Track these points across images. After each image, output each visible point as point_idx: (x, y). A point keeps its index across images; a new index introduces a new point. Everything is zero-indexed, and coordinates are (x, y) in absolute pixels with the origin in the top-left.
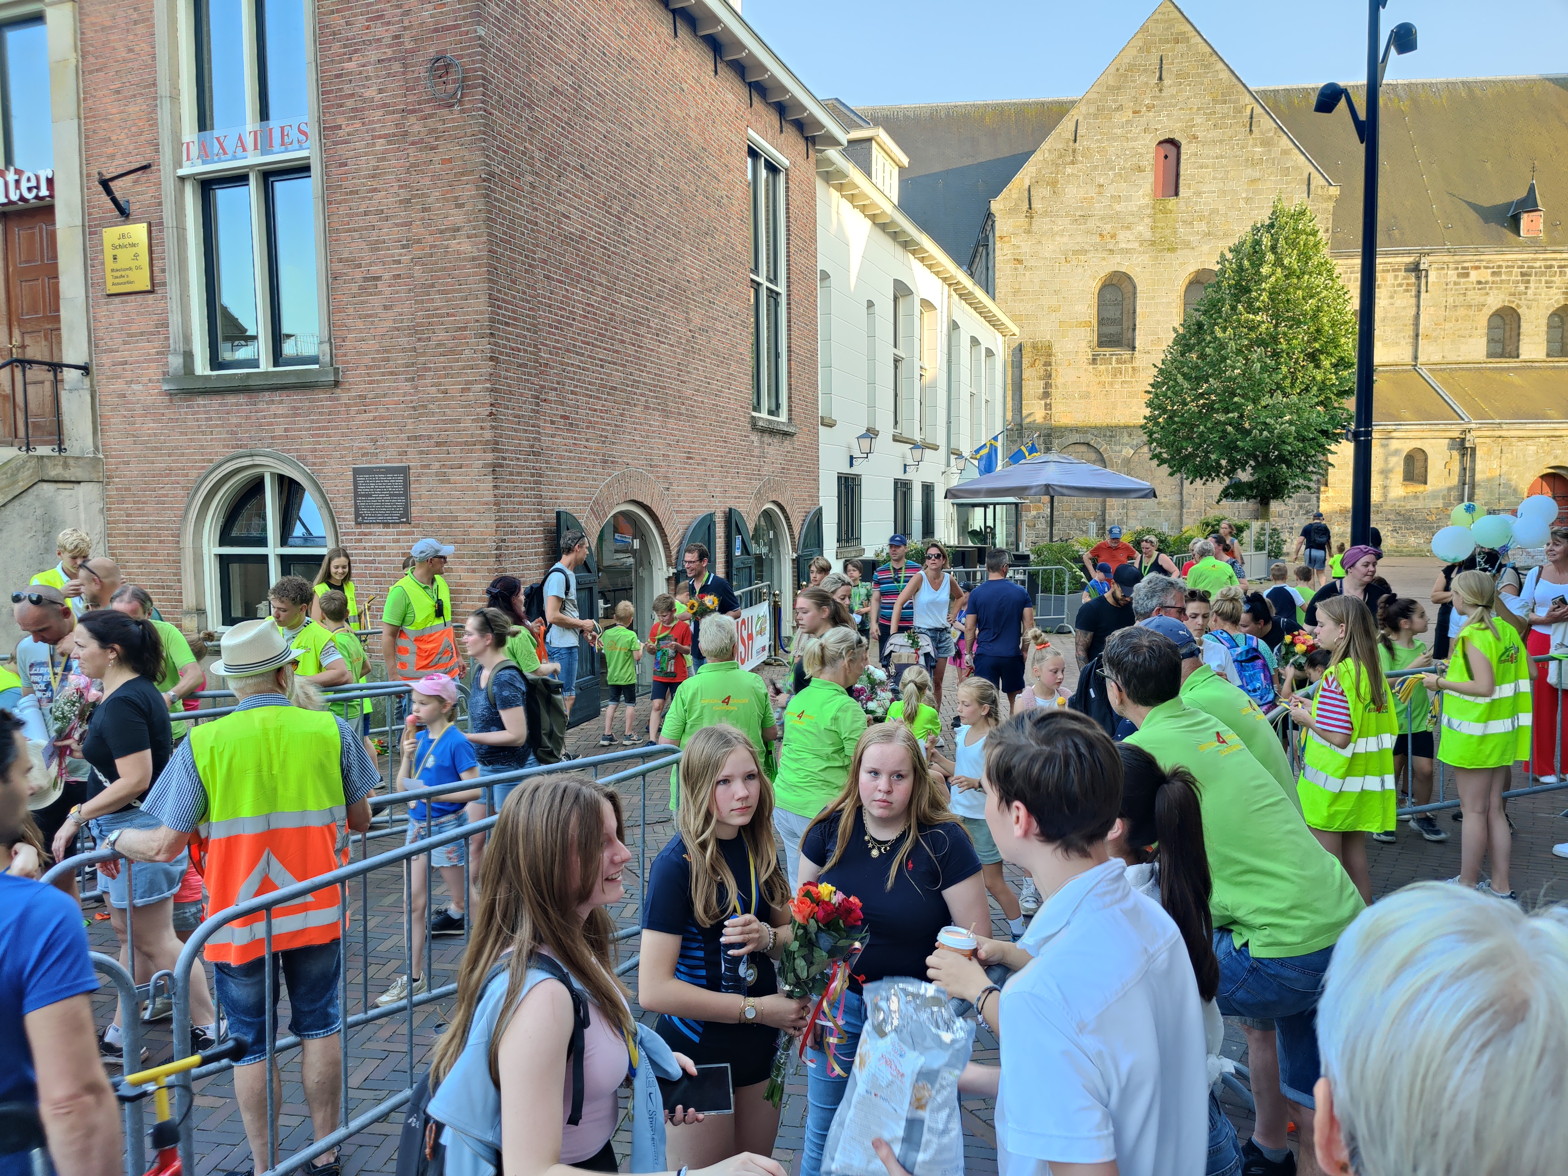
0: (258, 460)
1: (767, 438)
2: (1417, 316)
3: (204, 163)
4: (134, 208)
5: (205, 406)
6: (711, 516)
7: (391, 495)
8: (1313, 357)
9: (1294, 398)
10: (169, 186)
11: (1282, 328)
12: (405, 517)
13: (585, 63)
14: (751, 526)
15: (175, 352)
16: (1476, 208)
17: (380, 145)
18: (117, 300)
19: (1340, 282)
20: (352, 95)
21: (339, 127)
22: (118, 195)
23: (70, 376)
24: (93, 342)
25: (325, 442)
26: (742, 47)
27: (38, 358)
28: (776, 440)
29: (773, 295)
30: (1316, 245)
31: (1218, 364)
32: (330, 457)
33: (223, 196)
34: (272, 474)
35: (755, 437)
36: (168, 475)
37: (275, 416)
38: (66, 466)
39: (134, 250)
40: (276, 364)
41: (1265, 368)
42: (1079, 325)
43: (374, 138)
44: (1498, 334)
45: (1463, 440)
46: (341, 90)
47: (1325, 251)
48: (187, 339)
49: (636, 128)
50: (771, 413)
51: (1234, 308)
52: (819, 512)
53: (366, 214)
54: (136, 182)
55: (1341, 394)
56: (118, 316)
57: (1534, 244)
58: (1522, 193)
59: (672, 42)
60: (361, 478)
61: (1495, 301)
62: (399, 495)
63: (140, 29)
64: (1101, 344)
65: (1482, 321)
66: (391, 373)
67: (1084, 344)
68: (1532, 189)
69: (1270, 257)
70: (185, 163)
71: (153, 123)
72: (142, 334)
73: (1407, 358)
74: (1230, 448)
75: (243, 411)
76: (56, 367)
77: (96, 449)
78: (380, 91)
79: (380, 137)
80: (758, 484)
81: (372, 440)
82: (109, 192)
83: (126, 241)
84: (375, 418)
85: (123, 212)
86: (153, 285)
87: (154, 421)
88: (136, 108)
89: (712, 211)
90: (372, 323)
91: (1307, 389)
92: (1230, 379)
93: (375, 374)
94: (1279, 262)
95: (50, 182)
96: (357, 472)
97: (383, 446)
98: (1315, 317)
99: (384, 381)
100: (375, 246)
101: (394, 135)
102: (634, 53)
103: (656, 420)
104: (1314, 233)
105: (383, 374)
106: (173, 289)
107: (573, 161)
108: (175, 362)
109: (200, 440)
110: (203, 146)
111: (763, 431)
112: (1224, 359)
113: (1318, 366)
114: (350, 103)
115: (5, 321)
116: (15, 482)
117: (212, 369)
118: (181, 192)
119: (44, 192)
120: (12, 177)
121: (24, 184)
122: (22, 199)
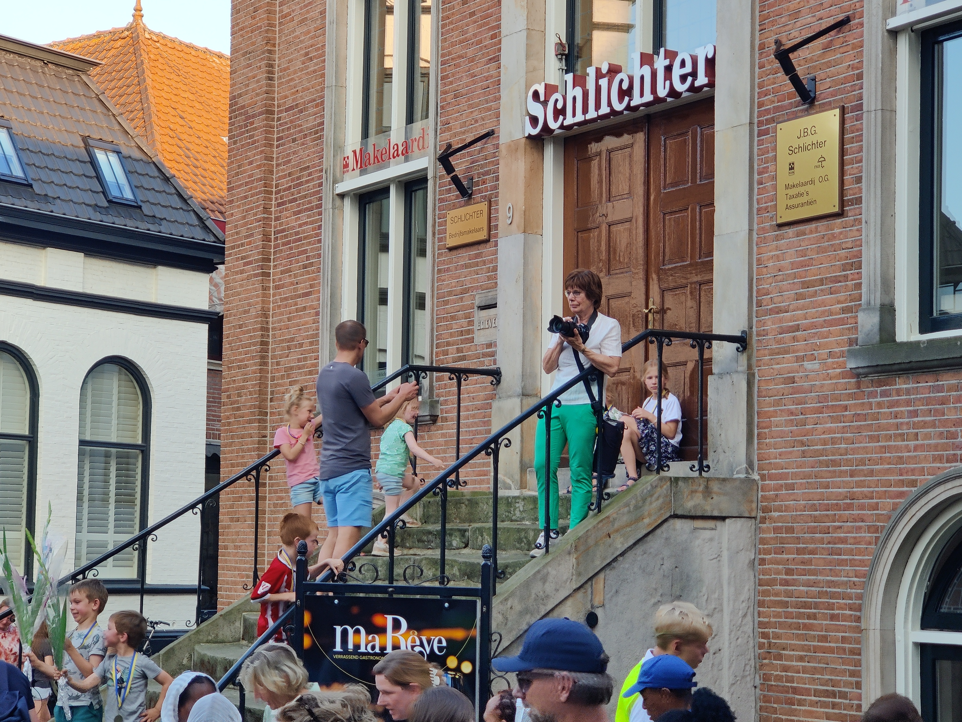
4: (822, 88)
5: (908, 392)
10: (874, 46)
15: (869, 307)
18: (791, 231)
22: (800, 70)
23: (721, 353)
24: (756, 298)
27: (683, 326)
36: (849, 507)
38: (707, 492)
39: (818, 152)
48: (888, 284)
54: (827, 46)
56: (791, 257)
70: (901, 7)
72: (821, 282)
76: (703, 340)
77: (750, 465)
82: (788, 68)
83: (808, 140)
85: (806, 97)
86: (842, 203)
87: (834, 419)
106: (870, 207)
108: (869, 323)
109: (898, 449)
115: (641, 275)
116: (641, 518)
117: (923, 330)
118: (893, 52)
119: (702, 80)
120: (660, 63)
121: (677, 72)
122: (673, 93)
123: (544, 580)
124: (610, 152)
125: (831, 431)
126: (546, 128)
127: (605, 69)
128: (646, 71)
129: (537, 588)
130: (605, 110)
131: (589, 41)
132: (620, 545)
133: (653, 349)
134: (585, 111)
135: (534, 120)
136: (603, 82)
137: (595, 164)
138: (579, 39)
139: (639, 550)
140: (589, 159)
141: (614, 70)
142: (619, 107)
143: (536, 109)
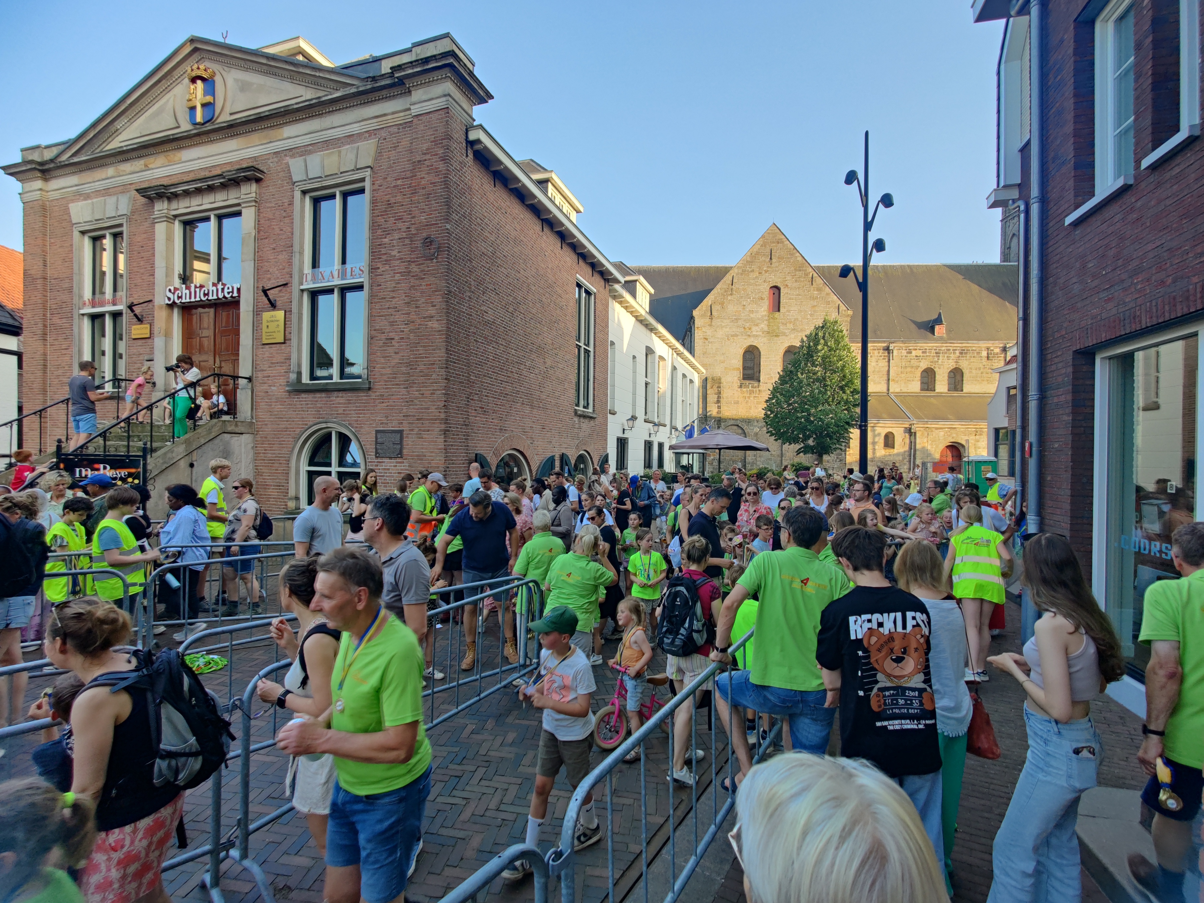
0: (329, 425)
1: (582, 420)
2: (889, 371)
3: (314, 283)
4: (278, 304)
6: (553, 457)
7: (394, 444)
8: (842, 388)
9: (834, 407)
10: (296, 294)
11: (828, 374)
12: (400, 454)
13: (498, 242)
14: (573, 462)
15: (293, 372)
16: (915, 322)
17: (397, 277)
18: (267, 346)
19: (854, 354)
20: (386, 254)
21: (379, 268)
22: (271, 297)
23: (242, 382)
24: (255, 366)
25: (362, 417)
26: (574, 237)
27: (228, 373)
28: (586, 421)
29: (587, 352)
30: (842, 337)
31: (798, 391)
32: (365, 425)
33: (322, 299)
34: (336, 432)
35: (576, 419)
37: (339, 403)
38: (236, 425)
39: (277, 323)
40: (341, 378)
41: (819, 393)
42: (734, 369)
43: (394, 273)
44: (926, 380)
45: (910, 429)
47: (847, 340)
48: (299, 366)
49: (522, 272)
50: (584, 407)
51: (806, 364)
52: (607, 456)
54: (280, 291)
55: (855, 406)
56: (267, 354)
57: (941, 339)
58: (935, 316)
59: (541, 234)
60: (379, 435)
61: (924, 365)
62: (398, 444)
63: (287, 220)
64: (744, 379)
65: (918, 374)
66: (397, 384)
67: (736, 378)
68: (940, 314)
69: (822, 341)
70: (304, 283)
71: (290, 264)
72: (277, 363)
73: (885, 390)
74: (803, 429)
75: (324, 400)
76: (235, 377)
77: (252, 417)
78: (399, 252)
79: (397, 273)
80: (577, 442)
81: (385, 417)
82: (266, 295)
83: (273, 319)
84: (388, 406)
85: (273, 305)
86: (285, 339)
87: (281, 405)
88: (283, 257)
89: (558, 312)
90: (389, 360)
91: (839, 403)
92: (804, 397)
94: (826, 344)
95: (239, 290)
96: (377, 432)
97: (391, 420)
98: (842, 370)
99: (393, 388)
100: (392, 324)
101: (404, 272)
102: (522, 238)
103: (527, 410)
104: (841, 331)
105: (393, 385)
106: (294, 342)
107: (491, 287)
108: (293, 376)
109: (302, 414)
110: (313, 276)
111: (580, 416)
112: (801, 388)
113: (844, 392)
114: (384, 257)
115: (212, 355)
116: (211, 433)
117: (311, 380)
118: (302, 296)
119: (235, 294)
120: (220, 287)
121: (226, 290)
122: (224, 297)
123: (172, 452)
124: (200, 313)
126: (174, 302)
127: (198, 285)
128: (214, 289)
129: (169, 455)
130: (198, 299)
131: (192, 275)
132: (203, 441)
133: (216, 379)
134: (190, 298)
135: (169, 299)
136: (198, 290)
137: (195, 317)
138: (188, 274)
139: (211, 443)
140: (192, 315)
141: (201, 286)
142: (203, 299)
143: (170, 295)
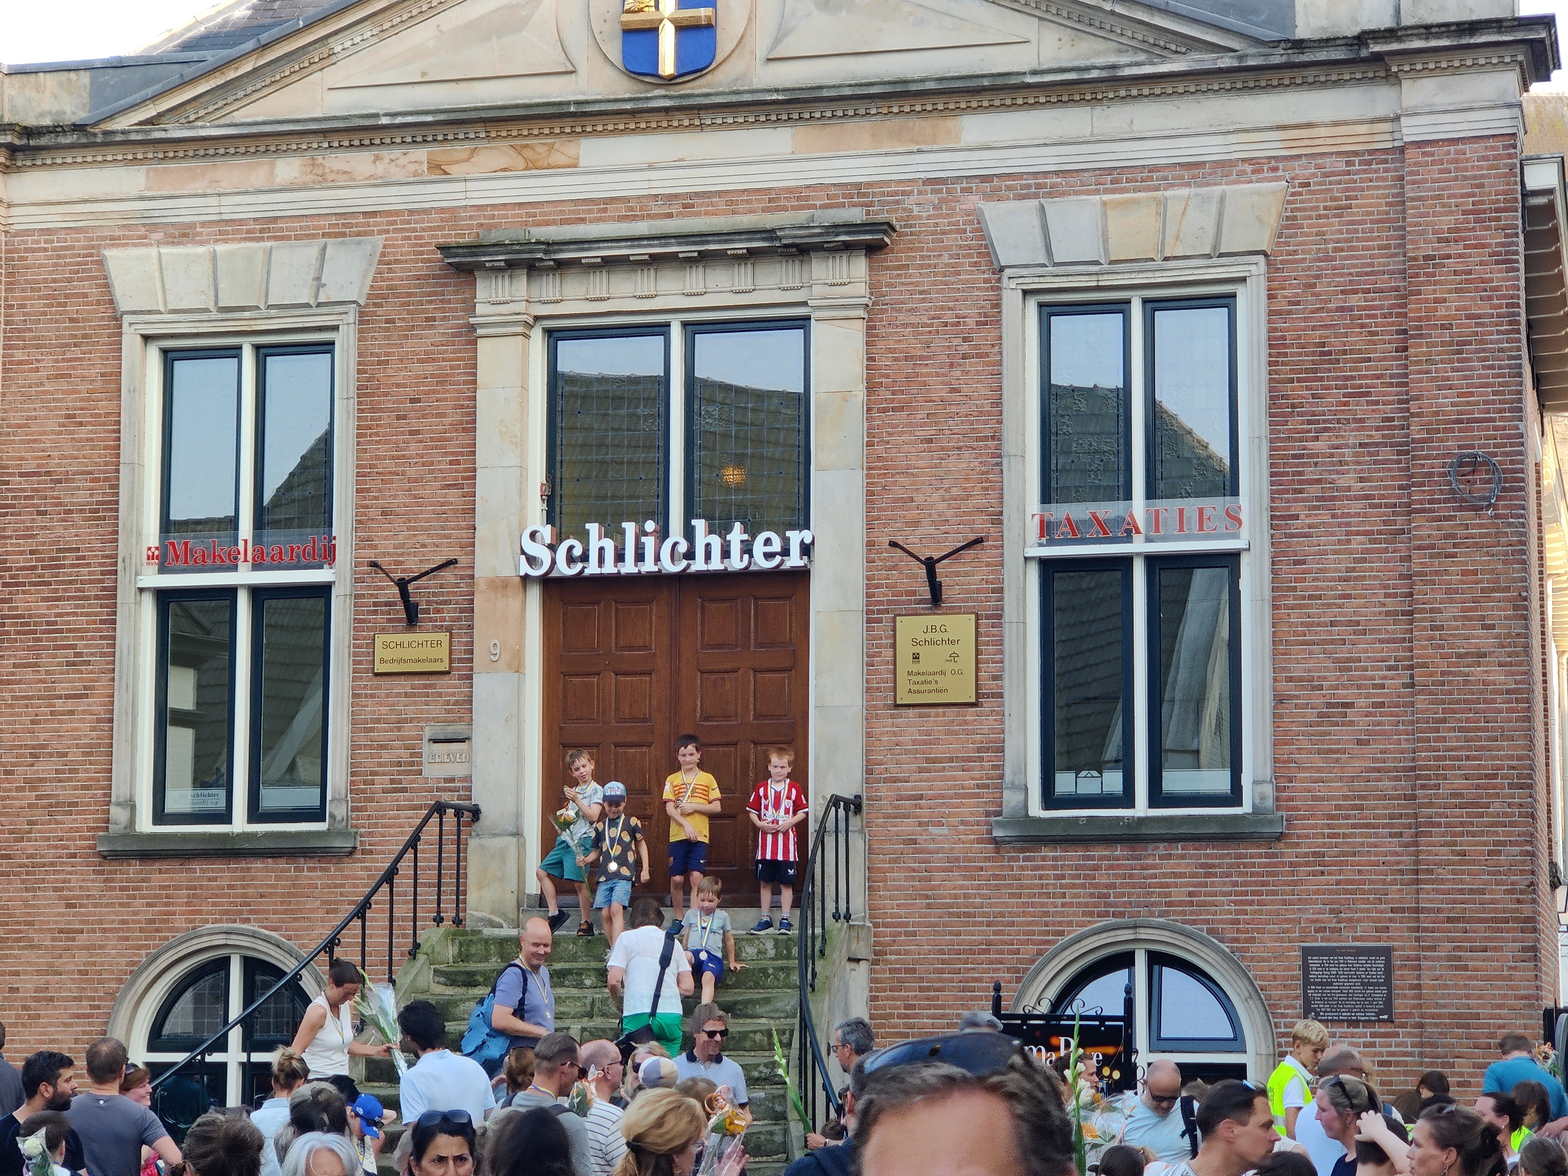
5: (1055, 859)
7: (1363, 984)
12: (1386, 1013)
17: (1358, 543)
20: (1318, 481)
21: (1296, 517)
25: (1255, 912)
32: (1262, 931)
36: (984, 952)
37: (1175, 875)
43: (1348, 533)
46: (1301, 473)
53: (1332, 624)
60: (1314, 961)
62: (1378, 984)
66: (1368, 826)
72: (951, 760)
75: (1119, 867)
78: (1362, 480)
79: (1358, 533)
81: (1332, 911)
82: (931, 571)
84: (1338, 883)
87: (965, 878)
90: (1337, 760)
93: (1340, 826)
96: (1307, 953)
97: (1351, 920)
99: (1353, 835)
100: (1345, 665)
101: (1380, 532)
105: (1354, 826)
108: (1013, 799)
109: (1042, 905)
114: (1314, 490)
119: (795, 561)
120: (735, 536)
121: (760, 548)
122: (752, 566)
125: (962, 887)
127: (649, 528)
128: (714, 540)
130: (650, 567)
134: (619, 563)
136: (648, 540)
142: (672, 568)
143: (539, 551)
